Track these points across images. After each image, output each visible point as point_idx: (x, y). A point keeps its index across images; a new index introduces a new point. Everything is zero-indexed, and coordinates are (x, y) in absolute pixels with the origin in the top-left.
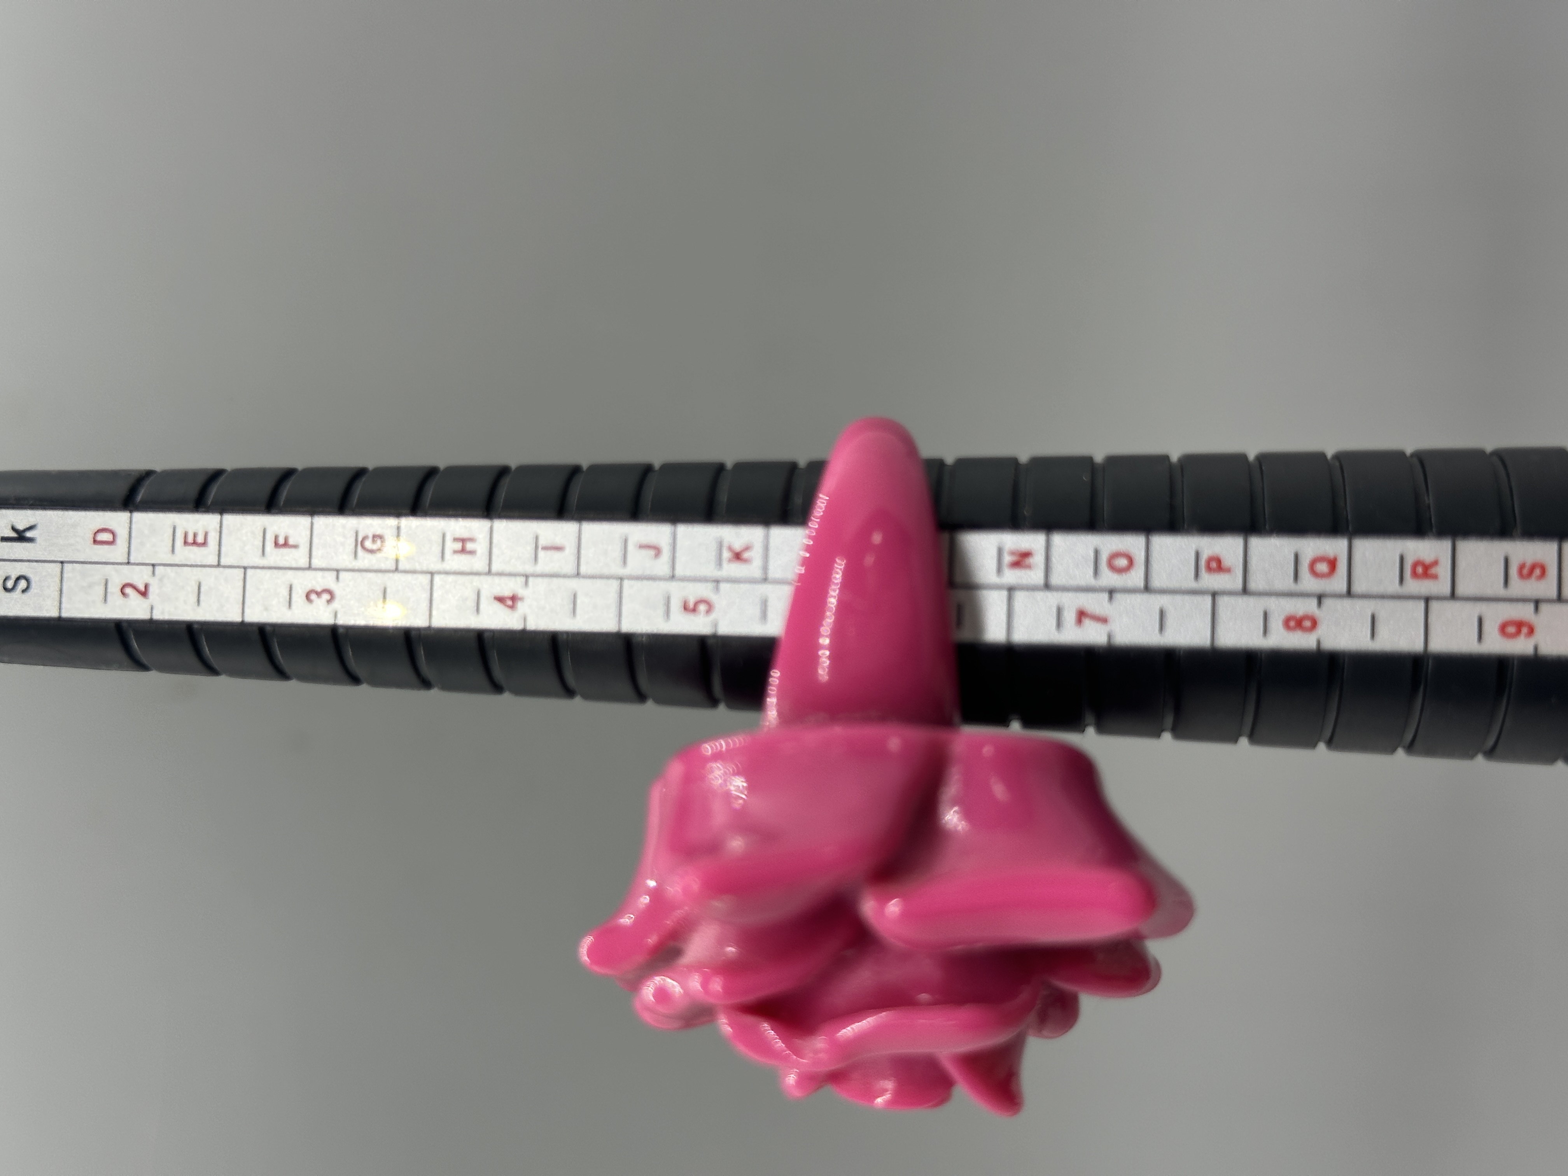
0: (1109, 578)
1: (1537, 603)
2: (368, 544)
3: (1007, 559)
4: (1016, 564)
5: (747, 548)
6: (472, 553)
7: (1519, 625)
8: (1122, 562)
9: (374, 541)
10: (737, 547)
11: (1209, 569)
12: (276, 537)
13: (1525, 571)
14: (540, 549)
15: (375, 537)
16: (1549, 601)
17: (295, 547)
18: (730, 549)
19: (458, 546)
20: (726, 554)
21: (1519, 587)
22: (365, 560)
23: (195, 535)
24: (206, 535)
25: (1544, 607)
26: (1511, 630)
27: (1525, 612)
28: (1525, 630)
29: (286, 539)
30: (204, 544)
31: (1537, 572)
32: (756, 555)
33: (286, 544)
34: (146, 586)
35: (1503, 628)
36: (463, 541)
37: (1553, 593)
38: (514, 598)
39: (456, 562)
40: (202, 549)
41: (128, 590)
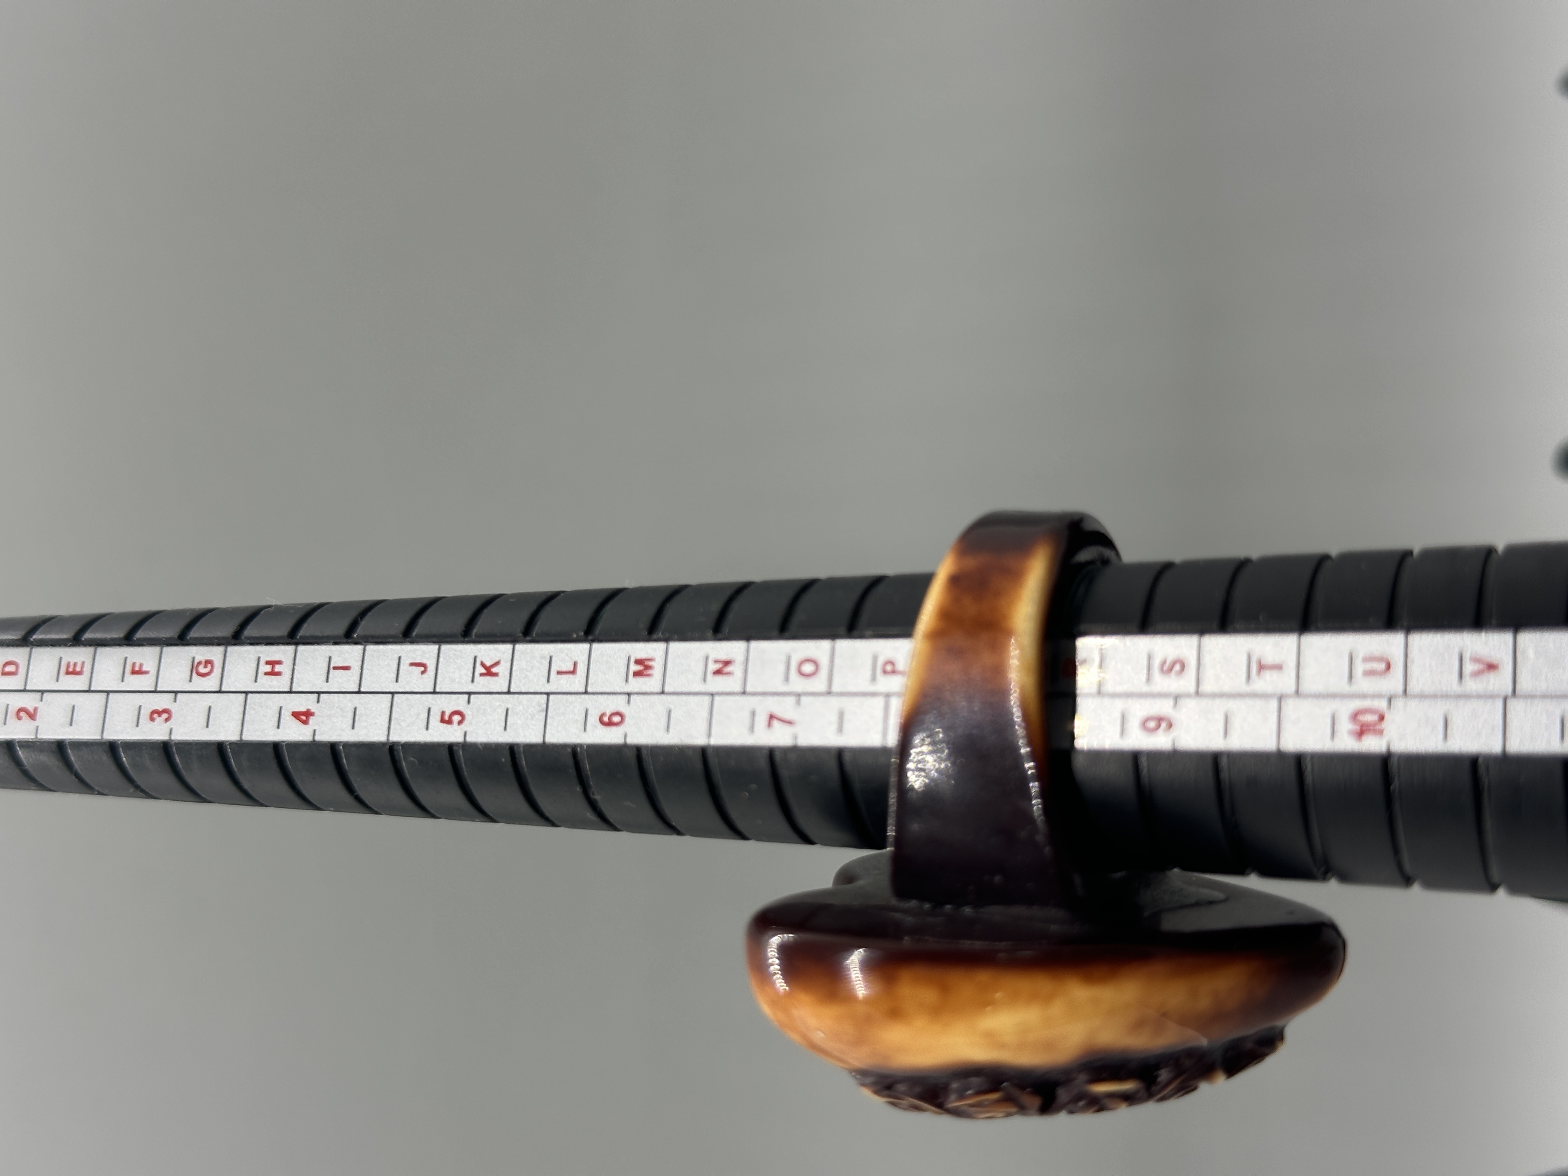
0: (798, 684)
1: (1177, 698)
2: (202, 670)
3: (713, 667)
4: (718, 672)
5: (497, 664)
6: (278, 674)
7: (1160, 720)
8: (808, 668)
9: (205, 667)
10: (488, 664)
11: (885, 672)
12: (134, 664)
13: (1166, 668)
14: (331, 669)
15: (208, 662)
16: (1188, 695)
17: (146, 673)
18: (483, 664)
19: (268, 668)
20: (480, 670)
21: (1162, 683)
22: (199, 683)
23: (75, 664)
24: (83, 663)
25: (1182, 702)
26: (1152, 724)
27: (1164, 707)
28: (1164, 725)
29: (141, 665)
30: (79, 673)
31: (1177, 667)
32: (502, 670)
33: (140, 672)
34: (36, 709)
35: (1144, 724)
36: (272, 663)
37: (1192, 689)
38: (308, 714)
39: (267, 682)
40: (78, 677)
41: (22, 714)
